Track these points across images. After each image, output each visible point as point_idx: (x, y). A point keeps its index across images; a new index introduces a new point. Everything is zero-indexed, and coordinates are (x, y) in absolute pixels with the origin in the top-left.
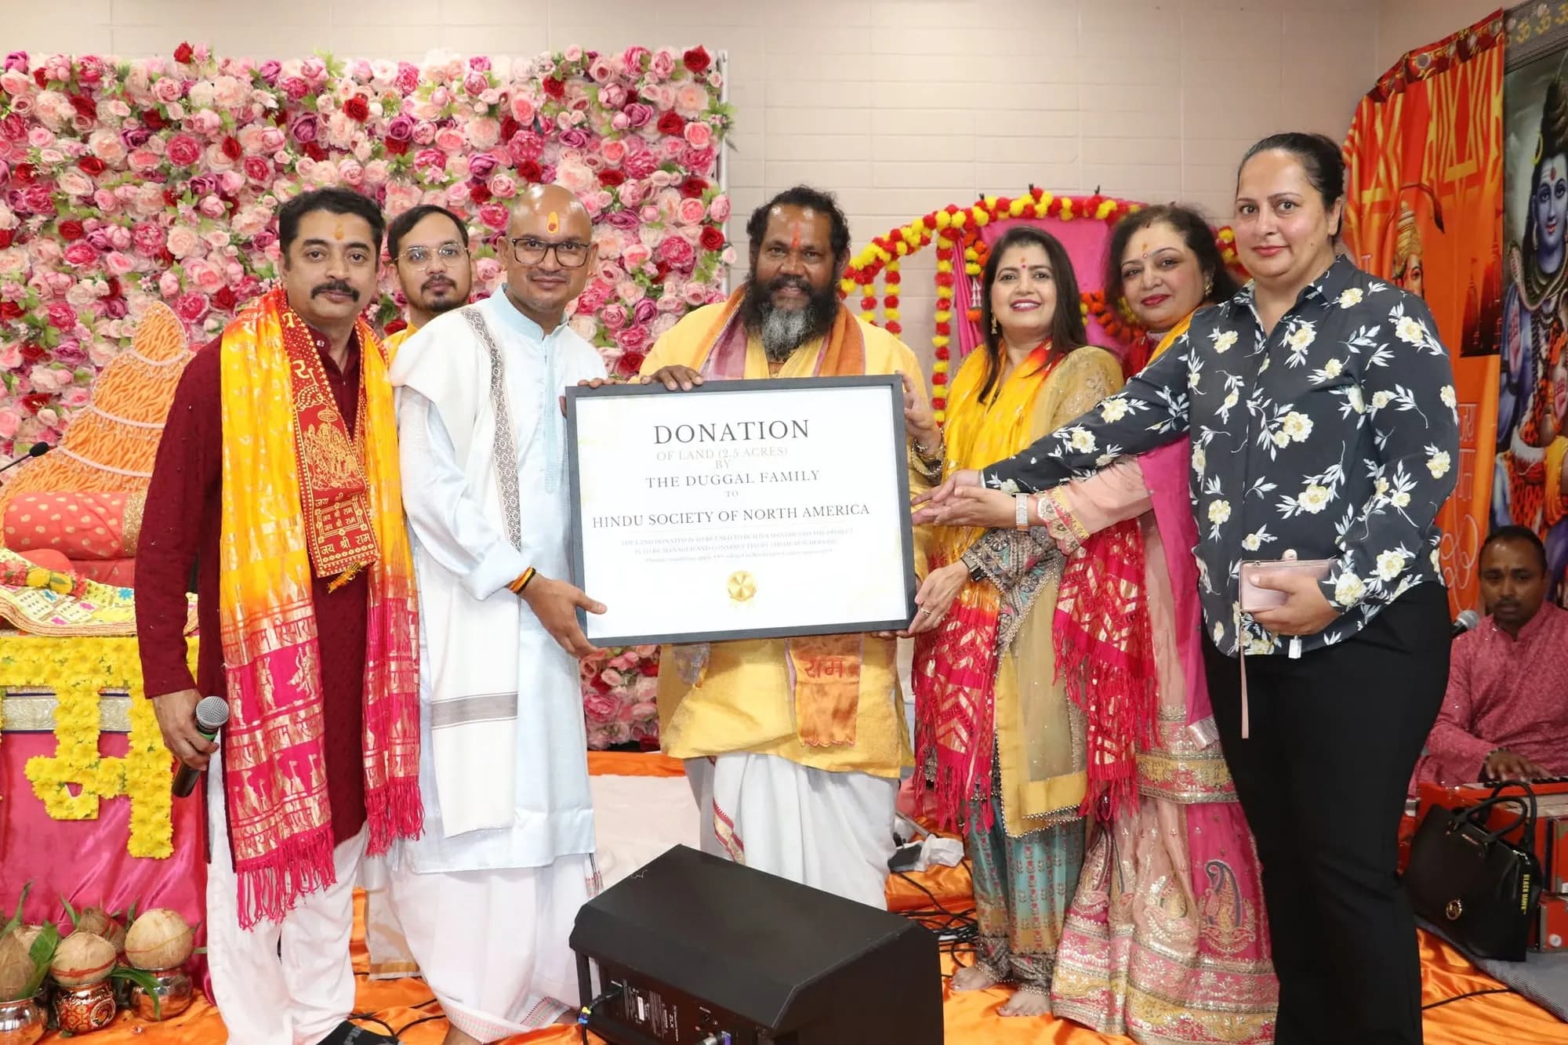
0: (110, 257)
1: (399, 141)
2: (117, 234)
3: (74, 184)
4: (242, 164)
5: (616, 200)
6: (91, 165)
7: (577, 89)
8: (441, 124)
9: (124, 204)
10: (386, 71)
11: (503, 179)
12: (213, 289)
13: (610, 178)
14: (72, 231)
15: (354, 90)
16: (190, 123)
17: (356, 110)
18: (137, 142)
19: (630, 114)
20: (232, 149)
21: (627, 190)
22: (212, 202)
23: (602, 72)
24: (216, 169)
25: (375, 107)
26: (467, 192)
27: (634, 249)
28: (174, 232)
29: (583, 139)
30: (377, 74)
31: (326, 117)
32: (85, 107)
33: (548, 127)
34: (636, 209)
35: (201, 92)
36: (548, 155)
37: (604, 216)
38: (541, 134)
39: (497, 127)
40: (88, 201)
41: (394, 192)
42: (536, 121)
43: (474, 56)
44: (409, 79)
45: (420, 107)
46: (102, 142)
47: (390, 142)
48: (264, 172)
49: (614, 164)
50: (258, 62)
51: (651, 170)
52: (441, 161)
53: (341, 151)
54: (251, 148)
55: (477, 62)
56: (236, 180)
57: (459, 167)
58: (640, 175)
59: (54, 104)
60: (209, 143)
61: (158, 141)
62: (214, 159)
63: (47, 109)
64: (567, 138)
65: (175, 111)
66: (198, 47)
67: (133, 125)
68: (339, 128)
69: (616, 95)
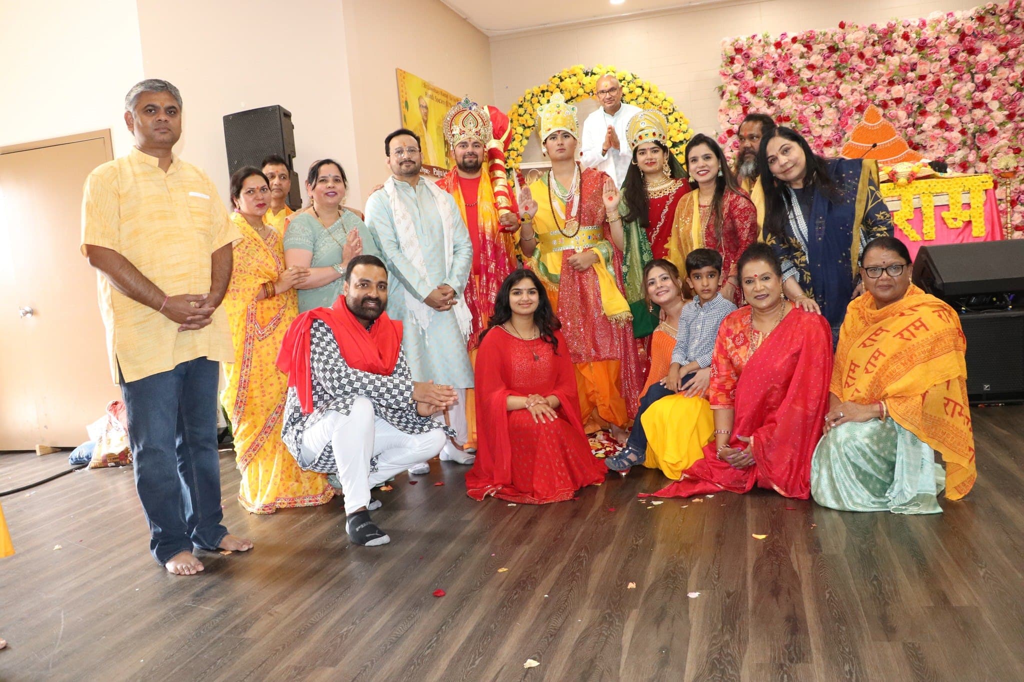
0: (820, 97)
1: (921, 46)
2: (822, 89)
3: (806, 74)
4: (864, 61)
5: (1007, 57)
6: (811, 67)
7: (990, 19)
8: (937, 38)
9: (823, 79)
10: (915, 22)
11: (962, 56)
12: (856, 105)
13: (1002, 50)
14: (804, 90)
15: (903, 30)
16: (846, 49)
17: (906, 37)
18: (828, 57)
19: (1012, 24)
20: (861, 56)
21: (1012, 53)
22: (857, 75)
23: (1002, 11)
24: (855, 64)
25: (913, 35)
26: (949, 61)
27: (1013, 74)
28: (842, 87)
29: (991, 37)
30: (912, 24)
31: (895, 41)
32: (809, 48)
33: (979, 34)
34: (1014, 59)
35: (850, 37)
36: (977, 44)
37: (1002, 64)
38: (976, 36)
39: (958, 37)
40: (810, 80)
41: (921, 64)
42: (974, 33)
43: (948, 12)
44: (924, 24)
45: (929, 33)
46: (815, 59)
47: (918, 47)
48: (873, 63)
49: (1004, 44)
50: (868, 25)
51: (1019, 44)
52: (937, 52)
53: (900, 53)
54: (868, 55)
55: (950, 14)
56: (864, 66)
57: (944, 54)
58: (1016, 47)
59: (798, 48)
60: (851, 55)
61: (835, 56)
62: (855, 60)
63: (796, 50)
64: (986, 37)
65: (842, 45)
66: (847, 21)
67: (826, 52)
68: (901, 44)
69: (1005, 18)
